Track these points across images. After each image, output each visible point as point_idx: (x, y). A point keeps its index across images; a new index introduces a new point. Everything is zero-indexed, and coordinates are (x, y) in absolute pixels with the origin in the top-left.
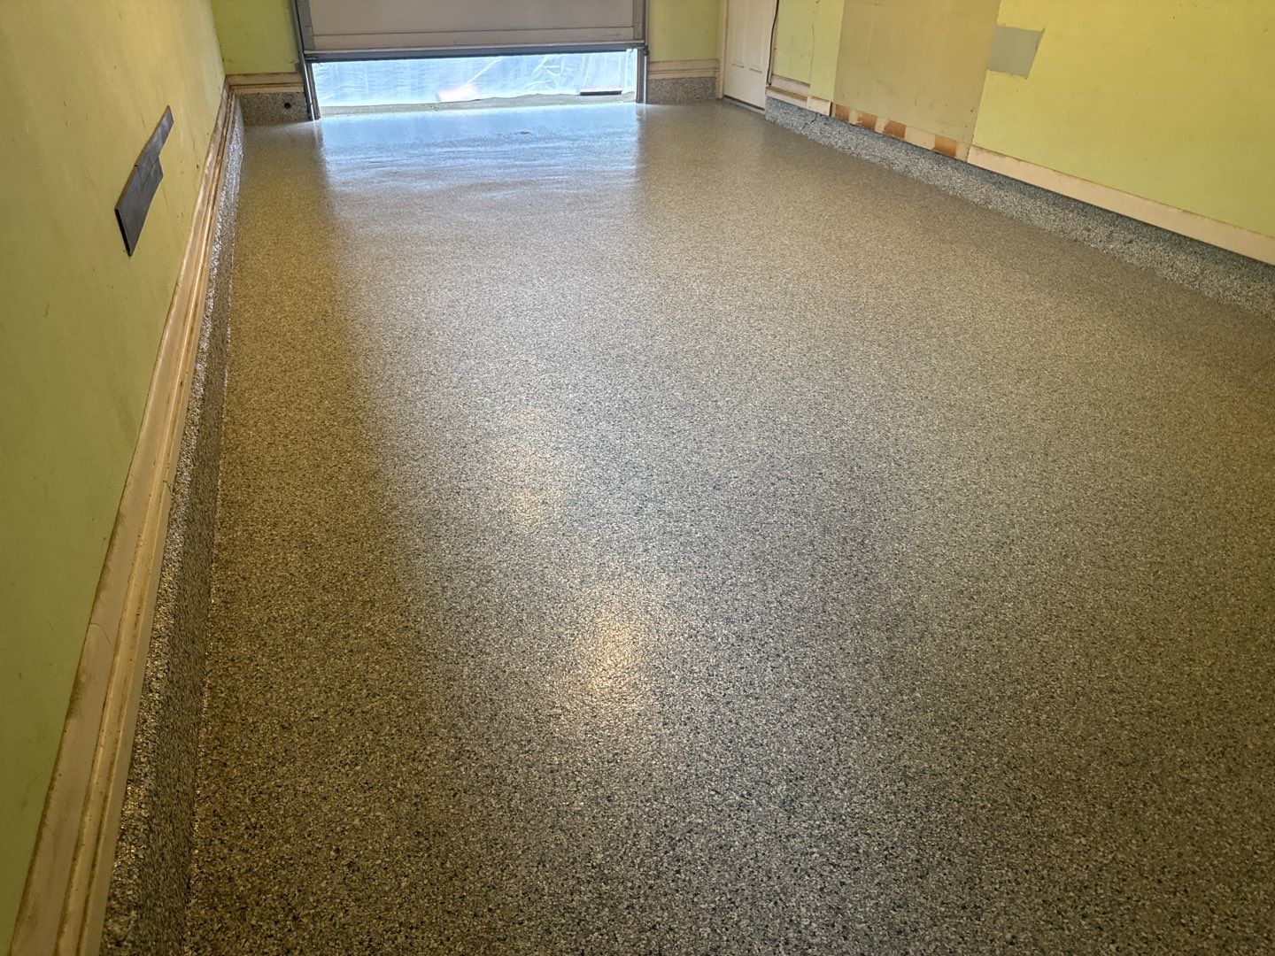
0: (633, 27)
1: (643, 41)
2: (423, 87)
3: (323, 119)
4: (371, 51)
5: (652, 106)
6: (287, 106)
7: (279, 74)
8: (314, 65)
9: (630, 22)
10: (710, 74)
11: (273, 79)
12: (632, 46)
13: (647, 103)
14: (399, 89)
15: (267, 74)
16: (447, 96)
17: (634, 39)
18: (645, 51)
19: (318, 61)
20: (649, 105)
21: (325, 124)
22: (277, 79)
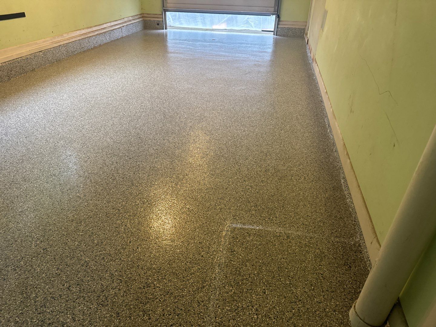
0: (274, 7)
1: (277, 13)
2: (205, 23)
3: (168, 30)
4: (183, 9)
5: (278, 37)
6: (158, 24)
7: (157, 14)
8: (167, 12)
9: (273, 6)
10: (303, 27)
11: (155, 16)
12: (273, 14)
13: (276, 35)
14: (198, 23)
15: (153, 14)
16: (215, 27)
17: (274, 12)
18: (278, 17)
19: (167, 11)
20: (277, 36)
21: (169, 31)
22: (156, 16)
